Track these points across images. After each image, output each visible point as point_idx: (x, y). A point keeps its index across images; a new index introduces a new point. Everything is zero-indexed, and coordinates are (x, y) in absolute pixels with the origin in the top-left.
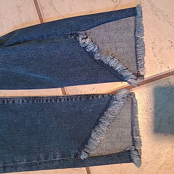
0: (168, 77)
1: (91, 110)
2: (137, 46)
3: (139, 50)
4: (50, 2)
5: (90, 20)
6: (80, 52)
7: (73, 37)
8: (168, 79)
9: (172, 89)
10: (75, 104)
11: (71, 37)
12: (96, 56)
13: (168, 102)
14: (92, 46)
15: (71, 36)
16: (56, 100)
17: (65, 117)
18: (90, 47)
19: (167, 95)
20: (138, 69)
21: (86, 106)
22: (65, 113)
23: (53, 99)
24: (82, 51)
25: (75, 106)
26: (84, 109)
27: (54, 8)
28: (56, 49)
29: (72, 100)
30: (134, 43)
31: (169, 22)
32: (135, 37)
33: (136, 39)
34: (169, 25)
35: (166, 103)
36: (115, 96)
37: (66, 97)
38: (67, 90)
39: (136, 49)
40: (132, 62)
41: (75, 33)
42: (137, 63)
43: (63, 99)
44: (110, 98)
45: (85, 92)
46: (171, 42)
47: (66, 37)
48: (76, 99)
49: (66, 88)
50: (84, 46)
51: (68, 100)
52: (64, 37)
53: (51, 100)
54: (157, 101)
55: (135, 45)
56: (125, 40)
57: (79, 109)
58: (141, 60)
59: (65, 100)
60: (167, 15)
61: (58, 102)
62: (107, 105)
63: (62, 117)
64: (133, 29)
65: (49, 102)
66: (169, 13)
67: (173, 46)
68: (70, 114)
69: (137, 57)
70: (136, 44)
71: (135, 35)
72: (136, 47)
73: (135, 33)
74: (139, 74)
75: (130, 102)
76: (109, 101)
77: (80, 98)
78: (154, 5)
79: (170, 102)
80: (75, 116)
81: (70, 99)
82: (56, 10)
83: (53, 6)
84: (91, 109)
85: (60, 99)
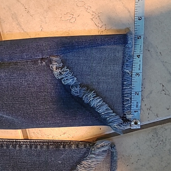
0: (155, 127)
1: (60, 162)
2: (125, 83)
3: (126, 88)
4: (13, 14)
5: (69, 44)
6: (52, 83)
7: (44, 63)
8: (155, 128)
9: (159, 141)
10: (39, 153)
11: (42, 63)
12: (74, 91)
13: (153, 156)
14: (71, 79)
15: (41, 61)
16: (14, 146)
17: (25, 168)
18: (67, 79)
19: (152, 148)
20: (124, 112)
21: (55, 157)
22: (25, 162)
23: (11, 144)
24: (55, 83)
25: (39, 156)
26: (51, 160)
27: (19, 24)
28: (21, 79)
29: (36, 147)
30: (121, 79)
31: (162, 62)
32: (123, 71)
33: (124, 74)
34: (162, 65)
35: (151, 157)
36: (93, 149)
37: (28, 143)
38: (29, 133)
39: (123, 87)
40: (117, 102)
41: (47, 57)
42: (123, 104)
43: (24, 146)
44: (87, 150)
45: (54, 137)
46: (163, 86)
47: (35, 62)
48: (41, 147)
49: (29, 131)
50: (60, 78)
51: (31, 147)
52: (32, 61)
53: (8, 146)
54: (140, 154)
55: (122, 82)
56: (110, 74)
57: (45, 159)
58: (128, 100)
59: (26, 147)
60: (160, 53)
61: (18, 148)
62: (81, 158)
63: (21, 168)
64: (121, 61)
65: (5, 148)
66: (163, 51)
67: (164, 90)
68: (32, 165)
69: (123, 97)
70: (123, 80)
71: (122, 69)
72: (123, 84)
73: (123, 67)
74: (125, 117)
75: (109, 154)
76: (85, 153)
77: (48, 146)
78: (146, 38)
79: (155, 156)
80: (38, 167)
81: (33, 146)
82: (21, 26)
83: (17, 20)
84: (60, 160)
85: (19, 145)
